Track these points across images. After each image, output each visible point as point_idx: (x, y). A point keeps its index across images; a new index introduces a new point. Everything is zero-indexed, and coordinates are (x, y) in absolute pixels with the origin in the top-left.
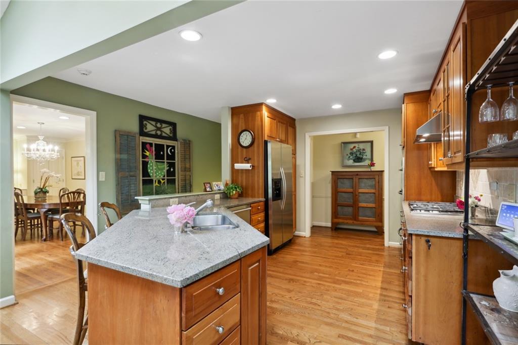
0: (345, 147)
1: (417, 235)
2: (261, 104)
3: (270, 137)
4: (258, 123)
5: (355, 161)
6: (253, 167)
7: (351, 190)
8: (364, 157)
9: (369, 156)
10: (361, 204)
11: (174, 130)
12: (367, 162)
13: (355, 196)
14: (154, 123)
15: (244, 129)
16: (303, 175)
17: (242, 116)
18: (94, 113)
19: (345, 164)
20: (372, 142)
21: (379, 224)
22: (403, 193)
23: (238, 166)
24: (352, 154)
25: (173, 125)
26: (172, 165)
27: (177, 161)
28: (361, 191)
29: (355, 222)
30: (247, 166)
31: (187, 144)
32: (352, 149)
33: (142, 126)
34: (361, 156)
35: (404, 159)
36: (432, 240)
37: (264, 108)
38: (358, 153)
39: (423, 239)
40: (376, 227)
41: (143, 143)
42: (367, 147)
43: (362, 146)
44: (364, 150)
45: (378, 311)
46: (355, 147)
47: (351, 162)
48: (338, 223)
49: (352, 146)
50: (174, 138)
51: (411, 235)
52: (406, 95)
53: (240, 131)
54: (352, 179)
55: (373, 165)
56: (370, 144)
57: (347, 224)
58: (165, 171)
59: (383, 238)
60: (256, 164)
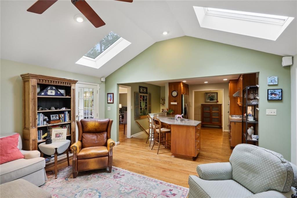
0: (206, 95)
1: (232, 122)
2: (181, 82)
3: (183, 93)
4: (179, 88)
5: (210, 100)
6: (177, 103)
7: (209, 111)
8: (214, 99)
9: (216, 98)
10: (213, 117)
11: (147, 90)
12: (215, 101)
13: (211, 114)
14: (142, 88)
15: (174, 90)
16: (191, 106)
17: (173, 86)
18: (130, 87)
19: (206, 101)
20: (217, 93)
21: (220, 124)
22: (229, 112)
23: (172, 103)
24: (209, 97)
25: (146, 88)
26: (146, 103)
27: (148, 101)
28: (213, 112)
29: (211, 124)
30: (176, 103)
31: (150, 95)
32: (209, 96)
33: (140, 90)
34: (213, 98)
35: (229, 101)
36: (236, 123)
37: (181, 83)
38: (212, 97)
39: (234, 123)
40: (219, 126)
41: (140, 96)
42: (215, 95)
43: (213, 94)
44: (214, 96)
45: (222, 145)
46: (210, 95)
47: (209, 101)
48: (203, 125)
49: (209, 94)
50: (147, 93)
51: (231, 122)
52: (230, 80)
53: (172, 91)
54: (210, 107)
55: (218, 102)
56: (216, 94)
57: (208, 125)
58: (145, 105)
59: (222, 130)
60: (178, 103)
